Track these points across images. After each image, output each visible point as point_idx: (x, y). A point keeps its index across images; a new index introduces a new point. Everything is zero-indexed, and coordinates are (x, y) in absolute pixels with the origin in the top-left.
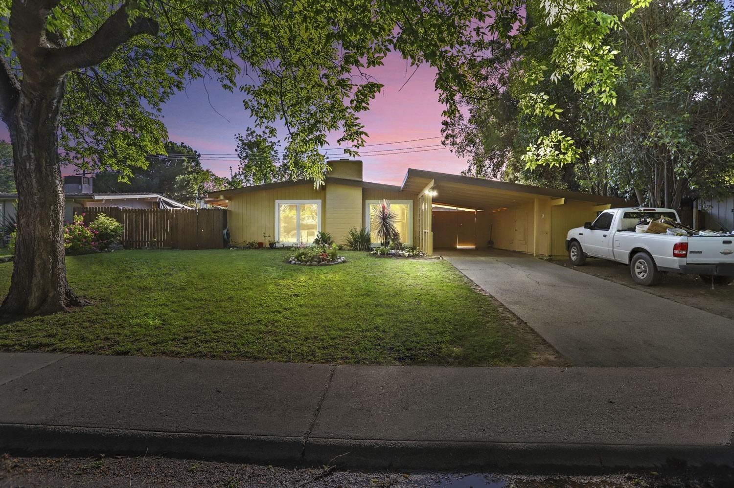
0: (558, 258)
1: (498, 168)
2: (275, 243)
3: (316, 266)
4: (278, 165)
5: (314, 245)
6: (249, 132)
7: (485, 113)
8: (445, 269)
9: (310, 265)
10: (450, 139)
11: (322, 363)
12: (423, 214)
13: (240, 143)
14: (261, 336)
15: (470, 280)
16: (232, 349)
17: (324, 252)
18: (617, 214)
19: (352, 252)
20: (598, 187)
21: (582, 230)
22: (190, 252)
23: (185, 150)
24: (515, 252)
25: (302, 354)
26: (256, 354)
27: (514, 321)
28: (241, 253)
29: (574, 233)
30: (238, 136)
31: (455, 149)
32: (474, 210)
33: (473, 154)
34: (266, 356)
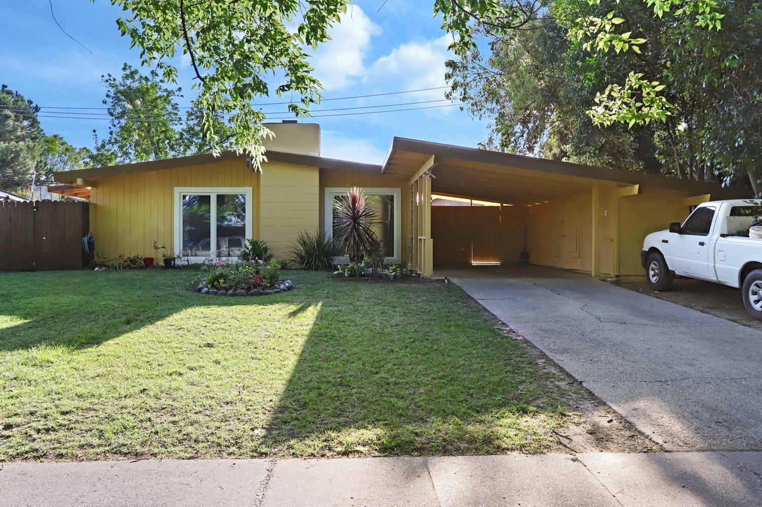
0: (630, 279)
1: (536, 137)
2: (174, 259)
3: (242, 295)
4: (178, 128)
5: (240, 261)
6: (128, 72)
7: (515, 50)
8: (453, 299)
9: (233, 295)
10: (460, 90)
11: (252, 457)
12: (419, 209)
13: (112, 90)
14: (148, 415)
15: (493, 315)
16: (96, 441)
17: (257, 272)
18: (720, 208)
19: (302, 272)
20: (691, 167)
21: (666, 234)
22: (21, 275)
23: (10, 99)
24: (563, 270)
25: (219, 445)
26: (138, 447)
27: (563, 380)
28: (113, 275)
29: (653, 240)
30: (107, 77)
31: (467, 105)
32: (498, 205)
33: (497, 115)
34: (156, 451)
